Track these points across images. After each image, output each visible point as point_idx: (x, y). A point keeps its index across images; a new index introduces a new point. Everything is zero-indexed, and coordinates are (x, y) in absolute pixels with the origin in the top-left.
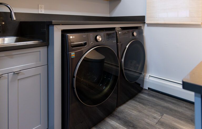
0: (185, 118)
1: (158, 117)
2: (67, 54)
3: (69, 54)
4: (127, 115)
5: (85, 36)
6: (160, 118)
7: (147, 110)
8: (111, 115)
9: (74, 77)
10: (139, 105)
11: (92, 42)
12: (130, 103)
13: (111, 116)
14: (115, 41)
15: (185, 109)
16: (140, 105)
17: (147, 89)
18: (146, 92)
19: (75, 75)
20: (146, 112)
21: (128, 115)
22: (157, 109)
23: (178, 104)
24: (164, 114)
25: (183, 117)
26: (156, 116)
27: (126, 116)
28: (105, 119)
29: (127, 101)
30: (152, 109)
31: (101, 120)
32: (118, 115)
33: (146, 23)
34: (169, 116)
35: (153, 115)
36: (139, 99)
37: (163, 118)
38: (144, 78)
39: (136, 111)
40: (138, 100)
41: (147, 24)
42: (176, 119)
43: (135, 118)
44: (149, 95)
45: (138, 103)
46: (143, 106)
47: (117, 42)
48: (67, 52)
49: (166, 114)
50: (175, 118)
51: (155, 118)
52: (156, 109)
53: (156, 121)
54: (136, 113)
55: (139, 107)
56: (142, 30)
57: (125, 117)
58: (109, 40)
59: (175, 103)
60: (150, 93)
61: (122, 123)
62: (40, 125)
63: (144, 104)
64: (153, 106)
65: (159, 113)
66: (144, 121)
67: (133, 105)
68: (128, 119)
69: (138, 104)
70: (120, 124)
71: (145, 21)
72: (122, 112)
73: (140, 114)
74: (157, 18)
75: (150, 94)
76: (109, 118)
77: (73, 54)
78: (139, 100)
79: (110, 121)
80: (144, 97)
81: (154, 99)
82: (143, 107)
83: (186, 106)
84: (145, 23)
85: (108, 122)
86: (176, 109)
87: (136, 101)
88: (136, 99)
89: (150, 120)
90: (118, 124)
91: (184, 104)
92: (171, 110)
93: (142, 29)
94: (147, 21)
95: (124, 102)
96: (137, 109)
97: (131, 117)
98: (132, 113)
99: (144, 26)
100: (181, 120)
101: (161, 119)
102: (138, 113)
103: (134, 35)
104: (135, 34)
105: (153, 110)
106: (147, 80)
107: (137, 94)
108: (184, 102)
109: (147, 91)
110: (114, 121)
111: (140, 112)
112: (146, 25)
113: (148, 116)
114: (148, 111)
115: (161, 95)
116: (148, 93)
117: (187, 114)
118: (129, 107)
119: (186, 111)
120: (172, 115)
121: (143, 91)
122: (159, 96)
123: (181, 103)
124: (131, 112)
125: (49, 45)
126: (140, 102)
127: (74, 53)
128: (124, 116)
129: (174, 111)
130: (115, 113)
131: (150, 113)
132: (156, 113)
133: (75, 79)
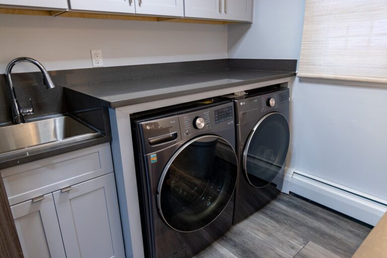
0: (344, 251)
1: (298, 245)
2: (143, 156)
3: (146, 156)
4: (248, 239)
5: (174, 122)
6: (302, 247)
7: (282, 232)
8: (223, 237)
9: (157, 193)
10: (269, 223)
11: (187, 131)
12: (256, 219)
13: (223, 239)
14: (233, 122)
15: (348, 233)
16: (271, 222)
17: (288, 193)
18: (285, 198)
19: (160, 190)
20: (279, 235)
21: (250, 239)
22: (300, 231)
23: (337, 225)
24: (310, 243)
25: (340, 249)
26: (295, 244)
27: (246, 240)
28: (213, 244)
29: (251, 214)
30: (290, 230)
31: (206, 246)
32: (233, 238)
33: (297, 75)
34: (317, 246)
35: (291, 241)
36: (271, 211)
37: (306, 249)
38: (283, 176)
39: (263, 232)
40: (269, 212)
41: (299, 77)
42: (328, 251)
43: (260, 246)
44: (289, 204)
45: (268, 219)
46: (277, 225)
47: (236, 122)
48: (143, 153)
49: (313, 241)
50: (328, 249)
51: (293, 248)
52: (296, 231)
53: (294, 252)
54: (262, 236)
55: (269, 227)
56: (289, 92)
57: (245, 243)
58: (219, 122)
59: (331, 222)
60: (291, 200)
61: (239, 253)
62: (114, 256)
63: (278, 221)
64: (293, 225)
65: (301, 240)
66: (274, 251)
67: (261, 222)
68: (248, 247)
69: (269, 221)
70: (235, 255)
71: (296, 72)
72: (240, 234)
73: (270, 238)
74: (320, 65)
75: (292, 203)
76: (218, 243)
77: (153, 157)
78: (272, 214)
79: (220, 247)
80: (280, 208)
81: (297, 213)
82: (275, 227)
83: (351, 229)
84: (295, 74)
85: (216, 250)
86: (332, 233)
87: (266, 214)
88: (267, 211)
89: (285, 251)
90: (231, 254)
91: (349, 225)
92: (323, 234)
93: (289, 89)
94: (300, 72)
95: (246, 217)
96: (265, 230)
97: (254, 244)
98: (258, 237)
99: (293, 81)
100: (336, 254)
101: (304, 250)
102: (267, 236)
103: (271, 104)
104: (272, 102)
105: (292, 233)
106: (289, 180)
107: (268, 202)
108: (349, 221)
109: (288, 196)
110: (226, 248)
111: (270, 235)
112: (297, 79)
113: (282, 243)
114: (284, 234)
115: (311, 205)
116: (288, 201)
117: (349, 244)
118: (252, 225)
119: (350, 237)
120: (323, 245)
121: (280, 196)
122: (306, 208)
123: (343, 223)
124: (255, 233)
125: (112, 140)
126: (271, 218)
127: (155, 155)
128: (243, 240)
129: (327, 237)
130: (229, 235)
131: (286, 238)
132: (296, 239)
133: (159, 196)
